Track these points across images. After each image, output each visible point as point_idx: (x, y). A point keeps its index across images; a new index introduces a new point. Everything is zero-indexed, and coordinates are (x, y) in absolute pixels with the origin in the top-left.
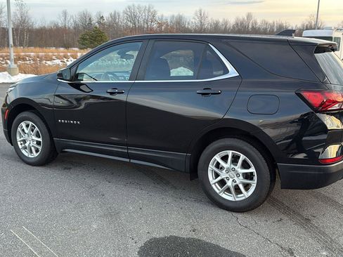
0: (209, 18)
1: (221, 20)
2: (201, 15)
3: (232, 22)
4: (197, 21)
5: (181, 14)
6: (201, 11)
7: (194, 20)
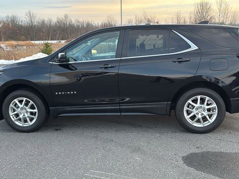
0: (37, 18)
1: (46, 19)
2: (31, 16)
3: (54, 20)
4: (28, 20)
5: (15, 15)
6: (30, 12)
7: (25, 19)
